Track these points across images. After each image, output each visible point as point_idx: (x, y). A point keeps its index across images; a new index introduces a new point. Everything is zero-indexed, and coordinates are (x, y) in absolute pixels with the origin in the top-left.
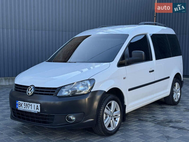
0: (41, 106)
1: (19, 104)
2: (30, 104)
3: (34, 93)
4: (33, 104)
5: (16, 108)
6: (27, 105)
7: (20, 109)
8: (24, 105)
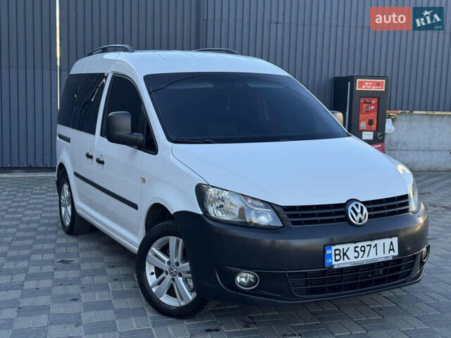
0: (398, 242)
2: (373, 243)
3: (370, 217)
4: (380, 242)
5: (325, 267)
6: (363, 249)
7: (341, 266)
8: (355, 251)
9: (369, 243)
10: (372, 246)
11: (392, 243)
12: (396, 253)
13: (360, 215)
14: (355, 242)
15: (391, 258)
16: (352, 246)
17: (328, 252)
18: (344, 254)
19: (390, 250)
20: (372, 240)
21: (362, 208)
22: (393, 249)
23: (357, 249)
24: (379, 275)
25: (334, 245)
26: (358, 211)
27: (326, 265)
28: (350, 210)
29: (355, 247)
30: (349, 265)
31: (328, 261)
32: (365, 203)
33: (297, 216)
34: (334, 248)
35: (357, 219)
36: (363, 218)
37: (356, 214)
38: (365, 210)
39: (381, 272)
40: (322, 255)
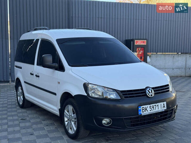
1: (143, 109)
5: (138, 115)
6: (153, 107)
7: (145, 114)
8: (150, 108)
9: (155, 104)
10: (157, 106)
11: (164, 104)
12: (166, 108)
13: (151, 93)
14: (150, 104)
15: (164, 110)
16: (149, 106)
17: (139, 109)
18: (146, 109)
19: (163, 107)
20: (156, 103)
21: (152, 90)
22: (164, 107)
23: (151, 107)
24: (159, 118)
25: (142, 106)
26: (150, 91)
27: (139, 114)
28: (147, 91)
29: (150, 106)
30: (148, 114)
31: (140, 112)
32: (153, 88)
33: (126, 94)
34: (142, 107)
35: (150, 95)
36: (152, 94)
37: (150, 92)
38: (153, 91)
39: (159, 117)
40: (137, 110)
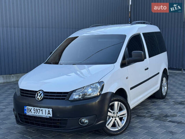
0: (52, 111)
1: (28, 109)
2: (41, 109)
3: (44, 98)
4: (44, 109)
7: (29, 115)
8: (34, 110)
11: (49, 111)
17: (25, 108)
18: (30, 110)
22: (50, 114)
25: (27, 106)
27: (25, 113)
